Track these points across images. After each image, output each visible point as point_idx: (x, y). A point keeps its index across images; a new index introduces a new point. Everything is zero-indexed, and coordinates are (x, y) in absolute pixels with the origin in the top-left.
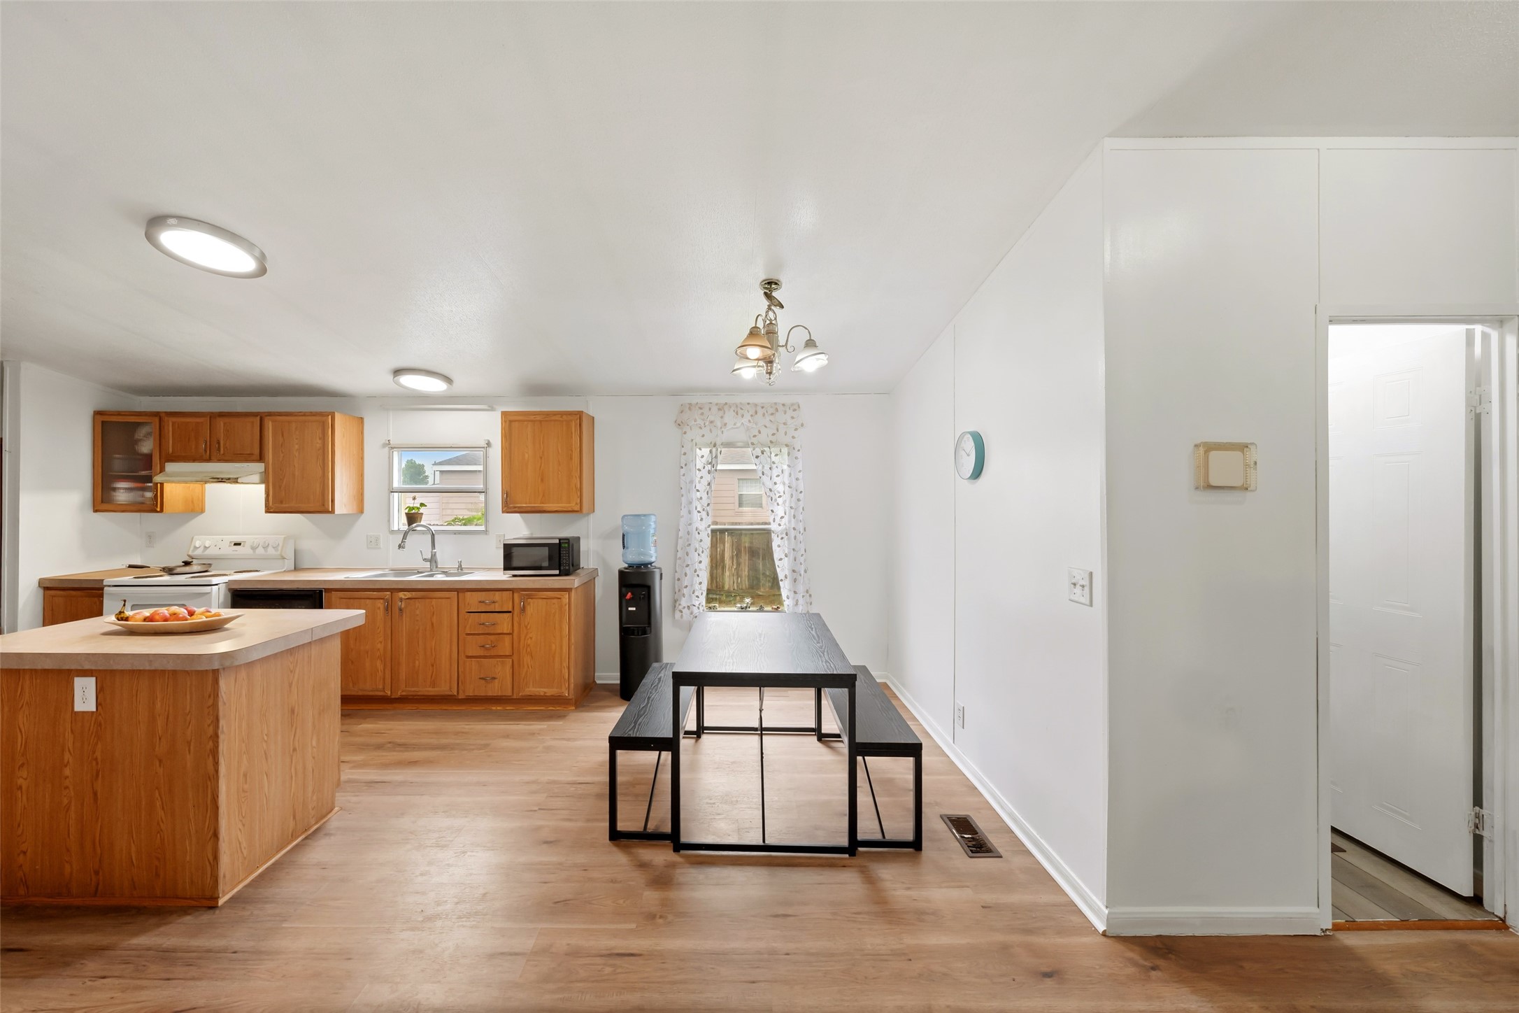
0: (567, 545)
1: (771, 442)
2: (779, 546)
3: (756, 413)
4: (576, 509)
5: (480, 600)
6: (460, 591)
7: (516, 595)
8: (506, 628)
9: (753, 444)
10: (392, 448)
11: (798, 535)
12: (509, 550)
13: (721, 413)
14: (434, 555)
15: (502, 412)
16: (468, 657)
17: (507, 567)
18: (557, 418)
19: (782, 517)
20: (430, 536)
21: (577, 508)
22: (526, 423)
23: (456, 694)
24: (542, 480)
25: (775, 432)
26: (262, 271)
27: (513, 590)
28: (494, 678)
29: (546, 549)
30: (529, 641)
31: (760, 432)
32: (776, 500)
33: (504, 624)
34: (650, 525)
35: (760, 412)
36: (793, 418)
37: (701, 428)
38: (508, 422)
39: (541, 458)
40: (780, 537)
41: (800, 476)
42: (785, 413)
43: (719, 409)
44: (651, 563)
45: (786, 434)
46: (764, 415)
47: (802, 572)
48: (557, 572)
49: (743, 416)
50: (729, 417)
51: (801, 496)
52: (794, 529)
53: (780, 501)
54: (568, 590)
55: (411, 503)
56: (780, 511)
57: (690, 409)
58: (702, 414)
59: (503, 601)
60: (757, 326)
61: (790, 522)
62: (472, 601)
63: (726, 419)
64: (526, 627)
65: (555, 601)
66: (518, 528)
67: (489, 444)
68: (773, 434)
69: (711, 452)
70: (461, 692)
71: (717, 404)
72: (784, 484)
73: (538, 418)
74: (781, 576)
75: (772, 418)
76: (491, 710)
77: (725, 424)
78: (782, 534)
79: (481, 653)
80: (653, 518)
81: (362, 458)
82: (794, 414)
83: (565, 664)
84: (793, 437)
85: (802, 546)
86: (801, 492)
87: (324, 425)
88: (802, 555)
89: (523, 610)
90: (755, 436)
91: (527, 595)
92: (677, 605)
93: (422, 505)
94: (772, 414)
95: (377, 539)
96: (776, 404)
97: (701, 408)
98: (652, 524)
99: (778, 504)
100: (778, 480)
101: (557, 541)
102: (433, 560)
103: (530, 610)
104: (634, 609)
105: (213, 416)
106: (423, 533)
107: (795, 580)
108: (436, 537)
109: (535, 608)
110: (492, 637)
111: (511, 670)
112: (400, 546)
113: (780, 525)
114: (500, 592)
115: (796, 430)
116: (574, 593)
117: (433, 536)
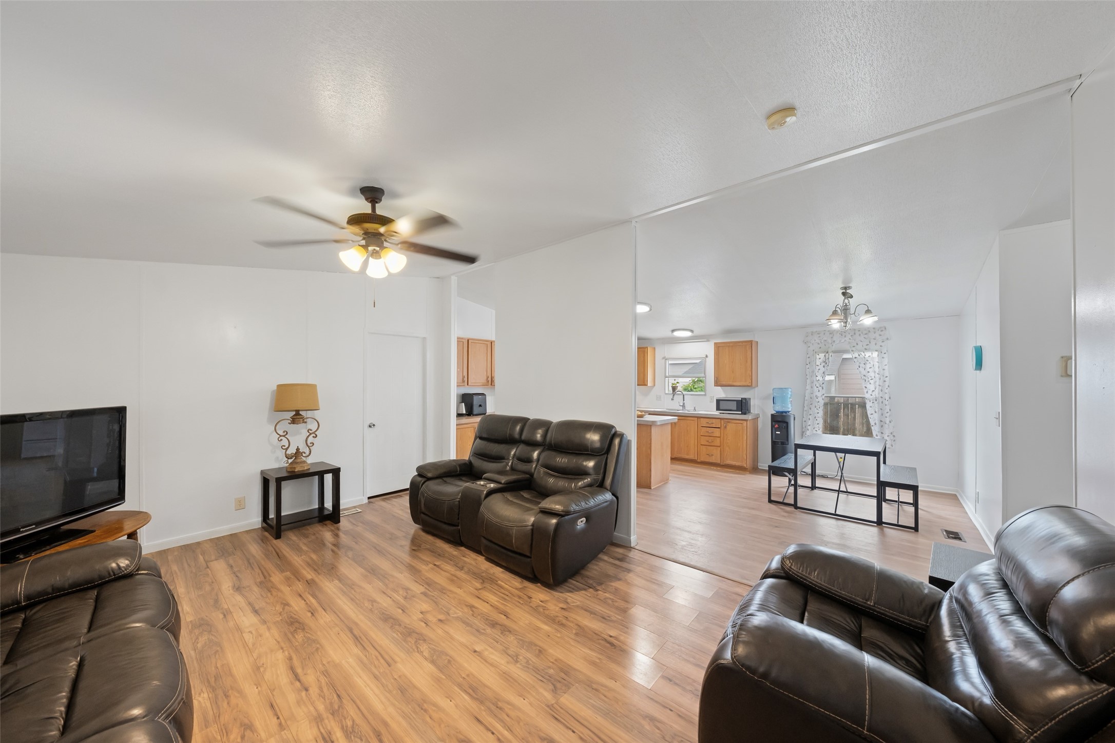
0: (744, 401)
1: (866, 349)
2: (871, 407)
3: (855, 334)
5: (707, 422)
6: (699, 417)
7: (722, 421)
8: (718, 435)
9: (852, 351)
10: (666, 359)
11: (884, 401)
12: (718, 401)
13: (831, 336)
14: (684, 404)
15: (715, 343)
16: (701, 445)
17: (718, 409)
18: (740, 344)
19: (873, 391)
20: (682, 396)
21: (750, 384)
22: (726, 347)
23: (696, 459)
24: (733, 372)
25: (868, 343)
26: (651, 310)
27: (721, 419)
28: (713, 455)
29: (735, 402)
30: (728, 441)
31: (857, 344)
32: (869, 381)
33: (717, 433)
35: (857, 333)
36: (880, 335)
37: (819, 344)
38: (717, 348)
39: (732, 363)
40: (871, 402)
41: (886, 368)
42: (875, 333)
43: (830, 334)
44: (789, 412)
45: (876, 344)
46: (860, 335)
47: (888, 422)
48: (740, 413)
49: (845, 336)
51: (887, 379)
52: (882, 397)
53: (872, 382)
54: (746, 420)
55: (674, 382)
56: (872, 387)
57: (812, 334)
58: (819, 337)
59: (717, 423)
61: (879, 393)
62: (704, 422)
63: (834, 339)
64: (727, 435)
65: (740, 425)
66: (721, 393)
67: (707, 356)
68: (867, 345)
69: (825, 356)
70: (699, 459)
71: (829, 331)
72: (875, 372)
73: (731, 345)
74: (872, 423)
75: (866, 336)
76: (712, 468)
77: (834, 341)
78: (873, 400)
79: (707, 444)
80: (790, 390)
81: (656, 363)
82: (882, 333)
83: (745, 453)
84: (881, 346)
85: (888, 408)
86: (887, 377)
87: (644, 352)
88: (887, 413)
89: (726, 427)
90: (854, 347)
91: (727, 421)
92: (804, 434)
93: (677, 383)
94: (866, 334)
95: (660, 397)
97: (819, 334)
99: (870, 384)
100: (870, 370)
101: (740, 399)
102: (683, 406)
103: (728, 428)
104: (779, 433)
106: (679, 394)
107: (882, 426)
109: (730, 427)
110: (712, 438)
111: (720, 453)
112: (672, 399)
113: (871, 395)
114: (715, 419)
115: (883, 342)
116: (748, 422)
117: (684, 395)
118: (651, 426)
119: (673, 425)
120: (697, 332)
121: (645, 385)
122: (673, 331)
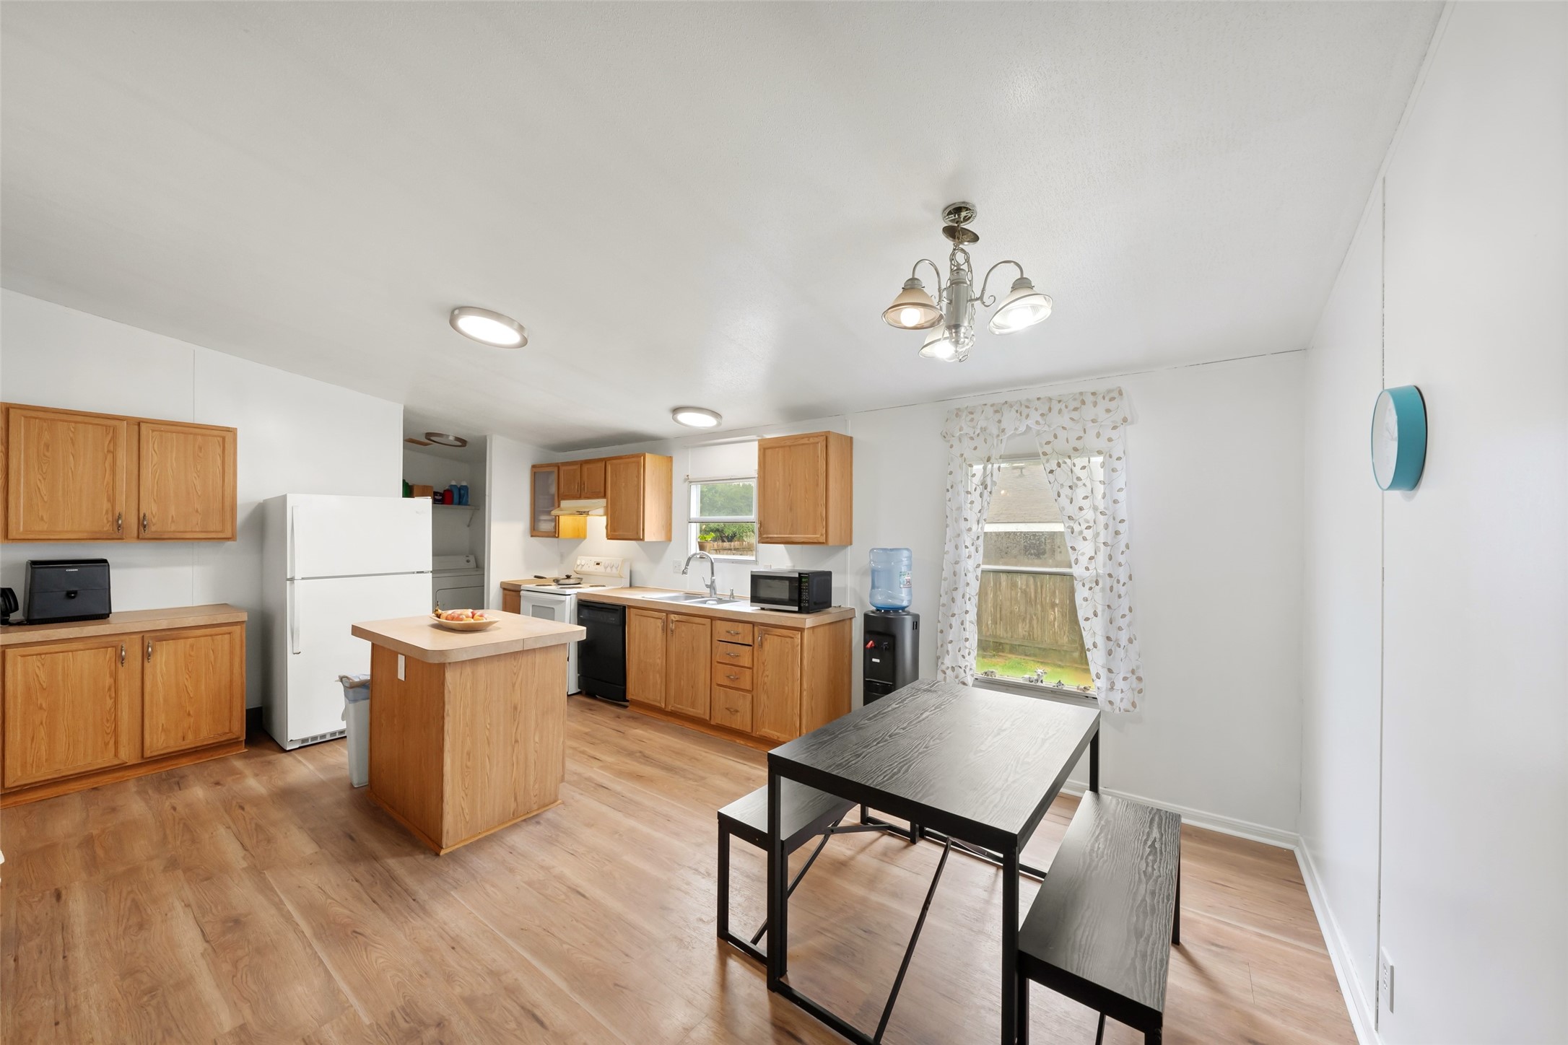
0: (807, 579)
1: (1075, 449)
2: (1086, 599)
3: (1050, 410)
4: (821, 541)
5: (727, 630)
6: (713, 618)
7: (756, 629)
8: (747, 662)
9: (1045, 454)
11: (1115, 585)
12: (756, 579)
13: (998, 416)
14: (713, 582)
15: (759, 442)
16: (718, 685)
17: (755, 599)
18: (805, 441)
19: (1091, 558)
20: (710, 564)
21: (823, 539)
22: (777, 449)
23: (708, 719)
24: (791, 509)
25: (1081, 434)
27: (753, 624)
28: (737, 711)
29: (787, 583)
30: (766, 679)
31: (1056, 437)
32: (1081, 532)
33: (746, 657)
34: (902, 561)
35: (1056, 407)
36: (1108, 411)
37: (972, 438)
38: (763, 451)
39: (790, 485)
40: (1087, 586)
41: (1122, 496)
42: (1095, 404)
43: (996, 412)
44: (903, 608)
45: (1098, 435)
46: (1060, 411)
47: (1124, 642)
48: (796, 609)
49: (1028, 416)
50: (1009, 419)
51: (1122, 528)
52: (1110, 575)
53: (1088, 534)
54: (801, 630)
56: (1086, 548)
57: (957, 415)
58: (972, 420)
59: (745, 634)
60: (916, 277)
61: (1104, 565)
62: (723, 630)
63: (1004, 425)
64: (764, 664)
65: (788, 640)
67: (743, 474)
68: (1079, 438)
69: (985, 469)
70: (712, 717)
71: (992, 405)
72: (1095, 508)
73: (789, 443)
74: (1088, 643)
75: (1075, 415)
76: (736, 742)
77: (1003, 430)
78: (1091, 582)
79: (727, 683)
80: (905, 553)
81: (671, 492)
82: (1112, 405)
83: (797, 711)
84: (1110, 440)
85: (1125, 603)
86: (1122, 521)
87: (638, 463)
88: (1123, 616)
89: (761, 645)
90: (1048, 443)
91: (764, 630)
92: (939, 664)
94: (1076, 409)
95: (679, 565)
96: (1081, 394)
97: (972, 413)
98: (904, 559)
99: (1085, 539)
100: (1086, 504)
101: (797, 575)
102: (712, 586)
103: (767, 646)
104: (878, 661)
105: (583, 463)
107: (1110, 653)
108: (715, 565)
109: (771, 645)
110: (737, 669)
111: (751, 706)
113: (1087, 569)
114: (742, 625)
115: (1115, 428)
116: (806, 633)
117: (712, 563)
120: (732, 418)
121: (641, 540)
122: (676, 410)
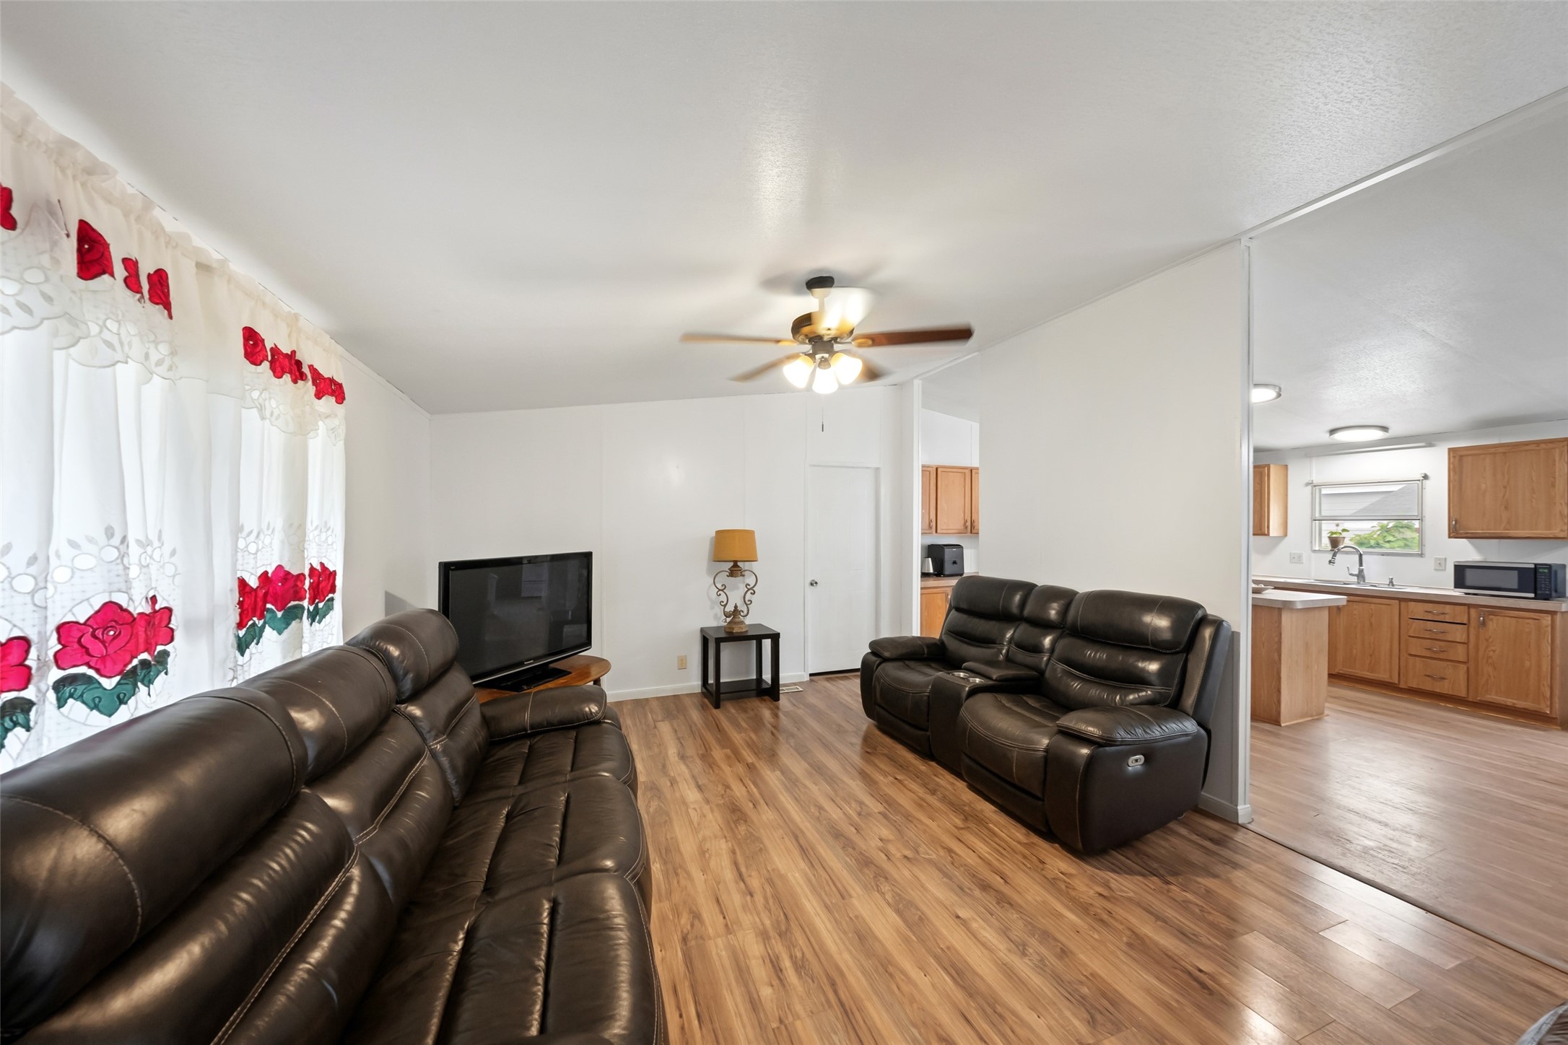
0: (1546, 571)
5: (1426, 610)
6: (1404, 600)
7: (1473, 611)
8: (1460, 638)
10: (1315, 486)
12: (1461, 569)
14: (1361, 571)
15: (1450, 450)
16: (1411, 655)
17: (1459, 583)
18: (1533, 447)
20: (1357, 557)
22: (1483, 456)
23: (1397, 682)
24: (1506, 508)
26: (1279, 395)
27: (1469, 606)
28: (1444, 678)
29: (1516, 573)
30: (1491, 654)
33: (1458, 634)
38: (1457, 458)
39: (1505, 487)
48: (1532, 595)
54: (1551, 613)
55: (1334, 529)
59: (1456, 614)
62: (1418, 610)
64: (1487, 640)
65: (1531, 621)
66: (1467, 552)
67: (1426, 477)
70: (1402, 682)
73: (1501, 450)
76: (1439, 705)
79: (1428, 654)
81: (1287, 495)
83: (1547, 682)
89: (1484, 624)
91: (1488, 611)
93: (1344, 530)
95: (1300, 557)
101: (1533, 566)
102: (1361, 575)
106: (1347, 553)
108: (1364, 557)
109: (1494, 624)
110: (1442, 643)
111: (1466, 676)
112: (1330, 562)
114: (1452, 606)
116: (1558, 617)
117: (1361, 556)
118: (1280, 610)
119: (1334, 611)
120: (1395, 431)
121: (1265, 535)
122: (1333, 432)
